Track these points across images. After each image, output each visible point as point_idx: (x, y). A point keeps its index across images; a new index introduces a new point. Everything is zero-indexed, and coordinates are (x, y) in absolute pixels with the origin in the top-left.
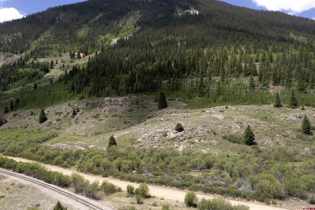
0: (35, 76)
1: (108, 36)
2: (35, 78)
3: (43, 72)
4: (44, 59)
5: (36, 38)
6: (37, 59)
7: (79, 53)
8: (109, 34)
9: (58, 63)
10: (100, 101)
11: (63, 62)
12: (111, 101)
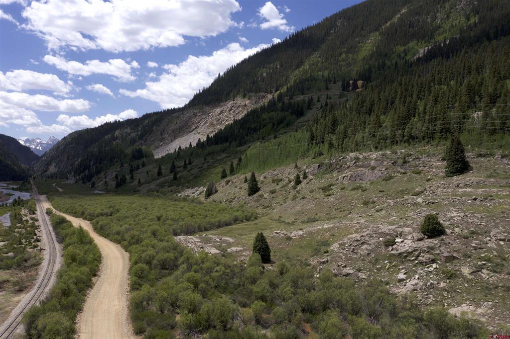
0: (281, 123)
1: (412, 44)
3: (294, 116)
4: (302, 97)
7: (355, 81)
8: (415, 41)
9: (320, 100)
10: (340, 160)
11: (329, 97)
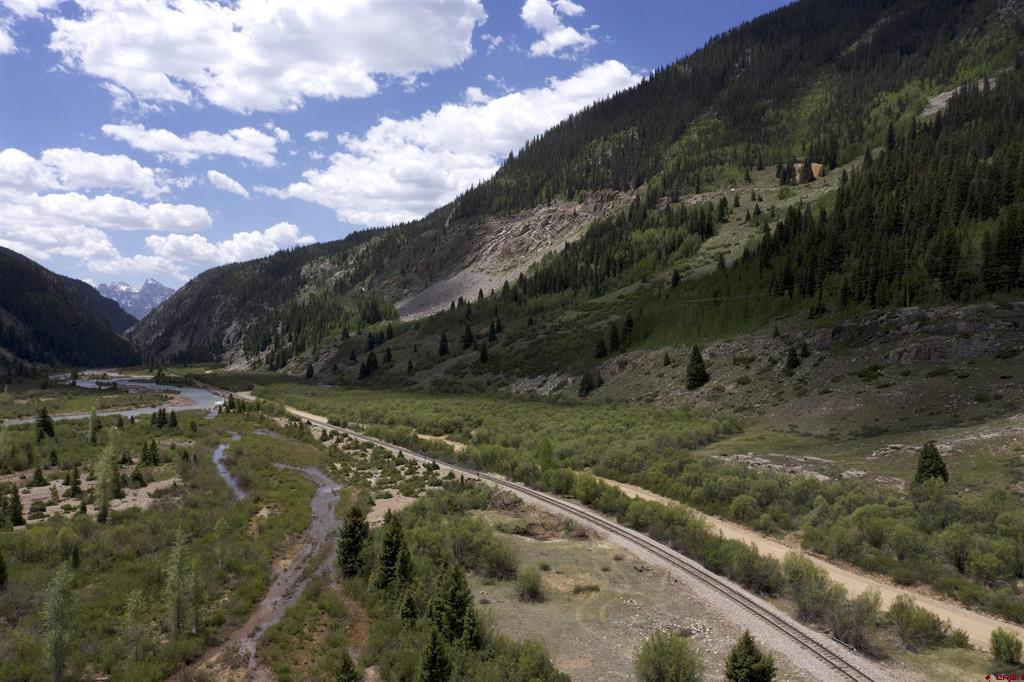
0: (674, 249)
1: (910, 88)
2: (676, 254)
3: (696, 235)
4: (699, 197)
5: (677, 136)
6: (681, 198)
7: (807, 166)
8: (916, 82)
9: (741, 203)
10: (882, 321)
11: (757, 198)
12: (923, 320)
